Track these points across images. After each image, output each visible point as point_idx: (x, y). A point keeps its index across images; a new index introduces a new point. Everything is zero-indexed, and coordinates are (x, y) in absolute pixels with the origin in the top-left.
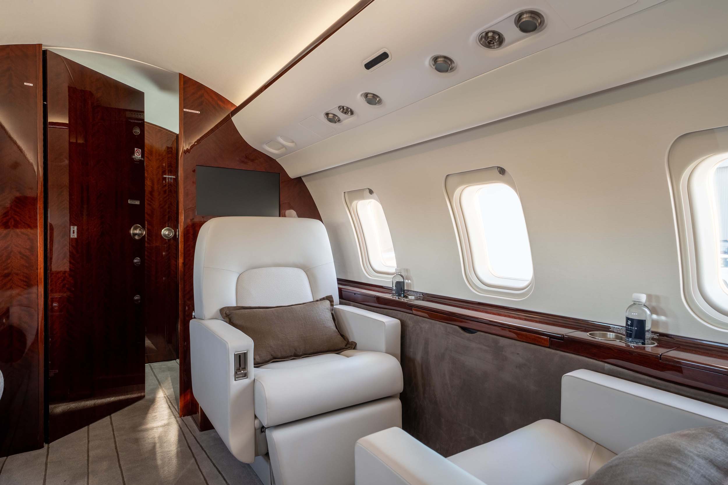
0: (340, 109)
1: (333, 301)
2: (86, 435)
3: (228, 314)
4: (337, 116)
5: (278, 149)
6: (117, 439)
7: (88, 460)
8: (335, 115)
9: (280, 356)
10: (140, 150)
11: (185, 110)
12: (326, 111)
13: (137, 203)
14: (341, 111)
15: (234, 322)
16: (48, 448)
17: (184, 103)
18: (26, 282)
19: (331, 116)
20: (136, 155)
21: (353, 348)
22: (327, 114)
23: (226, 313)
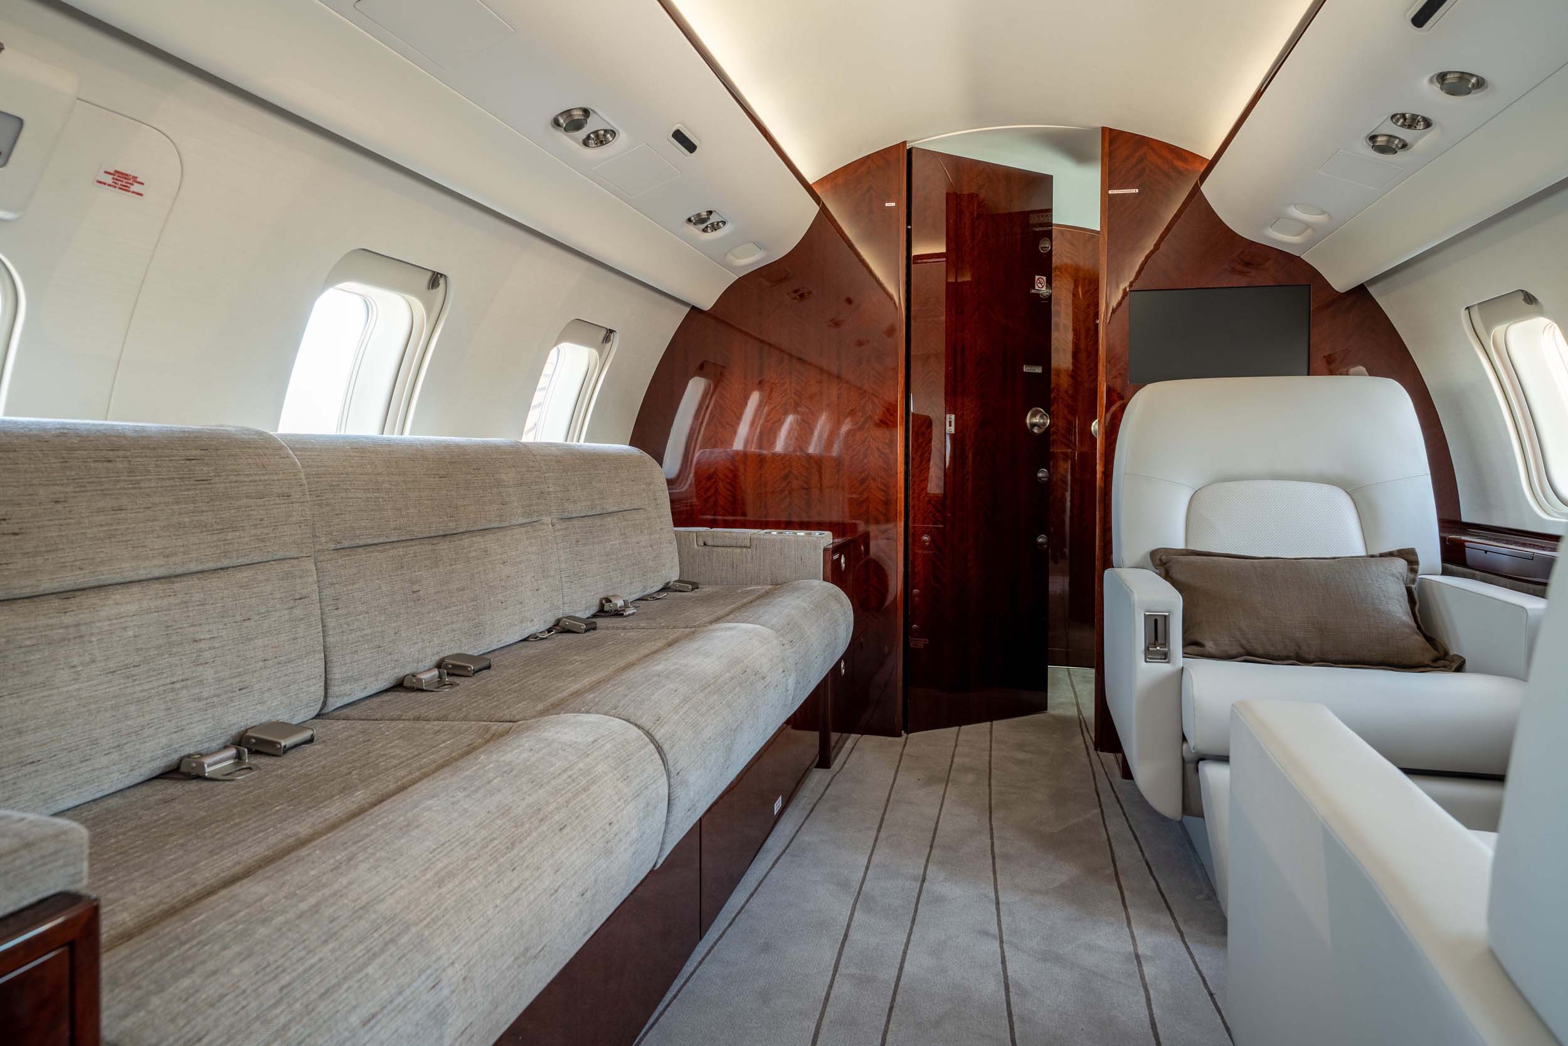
0: (1398, 120)
1: (1417, 563)
2: (955, 737)
3: (1164, 561)
4: (1396, 138)
5: (1299, 234)
6: (993, 753)
7: (951, 766)
8: (1391, 137)
9: (1260, 651)
10: (1044, 278)
11: (1110, 192)
12: (1368, 132)
13: (1038, 370)
14: (1399, 124)
15: (1174, 576)
16: (907, 738)
17: (1110, 179)
18: (884, 491)
19: (1381, 140)
20: (1037, 288)
21: (1453, 669)
22: (1373, 138)
23: (1160, 559)
